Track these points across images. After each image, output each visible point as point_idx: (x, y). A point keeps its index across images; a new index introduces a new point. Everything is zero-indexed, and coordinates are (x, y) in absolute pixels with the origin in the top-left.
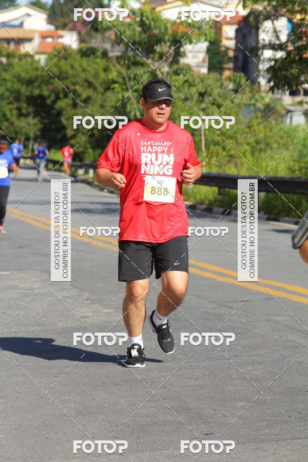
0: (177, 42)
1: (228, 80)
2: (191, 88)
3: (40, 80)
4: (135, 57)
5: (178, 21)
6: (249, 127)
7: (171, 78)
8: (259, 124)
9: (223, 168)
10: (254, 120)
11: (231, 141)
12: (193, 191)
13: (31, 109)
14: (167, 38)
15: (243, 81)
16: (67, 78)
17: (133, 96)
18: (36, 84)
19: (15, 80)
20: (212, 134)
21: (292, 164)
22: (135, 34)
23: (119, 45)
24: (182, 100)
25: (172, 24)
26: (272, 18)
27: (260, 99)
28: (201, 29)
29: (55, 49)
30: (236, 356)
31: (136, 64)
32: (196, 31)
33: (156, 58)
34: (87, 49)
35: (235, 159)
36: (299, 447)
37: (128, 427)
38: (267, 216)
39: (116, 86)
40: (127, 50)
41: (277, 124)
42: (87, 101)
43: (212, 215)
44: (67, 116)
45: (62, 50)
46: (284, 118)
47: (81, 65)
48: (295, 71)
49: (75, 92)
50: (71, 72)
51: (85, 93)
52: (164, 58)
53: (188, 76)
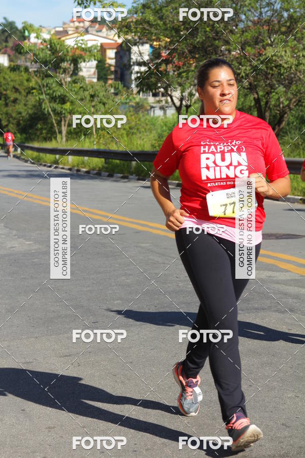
0: (75, 61)
1: (110, 86)
2: (85, 92)
4: (47, 72)
5: (76, 46)
7: (72, 85)
8: (131, 116)
9: (108, 145)
14: (68, 58)
15: (121, 86)
17: (47, 98)
21: (154, 142)
22: (46, 56)
23: (36, 63)
25: (71, 49)
26: (138, 44)
27: (132, 99)
28: (91, 52)
30: (114, 271)
31: (48, 76)
32: (88, 53)
33: (61, 72)
34: (14, 66)
38: (137, 177)
39: (34, 91)
40: (41, 66)
41: (143, 116)
42: (15, 101)
43: (101, 177)
46: (149, 112)
47: (10, 77)
48: (153, 80)
49: (6, 95)
50: (3, 82)
51: (13, 96)
52: (67, 72)
53: (83, 83)
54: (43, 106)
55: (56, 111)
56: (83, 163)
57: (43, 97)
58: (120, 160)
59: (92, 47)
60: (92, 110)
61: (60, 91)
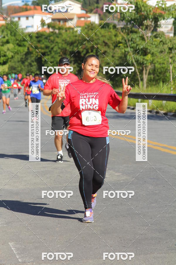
0: (156, 20)
2: (164, 45)
3: (77, 42)
4: (131, 28)
5: (157, 6)
7: (153, 40)
12: (166, 105)
13: (72, 59)
14: (150, 16)
16: (93, 41)
17: (131, 51)
18: (75, 45)
19: (63, 42)
22: (132, 15)
23: (123, 21)
24: (159, 52)
25: (153, 9)
28: (170, 11)
29: (86, 24)
31: (132, 32)
32: (167, 12)
33: (143, 29)
34: (104, 24)
37: (131, 240)
39: (121, 45)
40: (127, 24)
42: (105, 53)
45: (90, 25)
47: (100, 33)
49: (98, 48)
50: (95, 37)
51: (103, 49)
52: (149, 28)
53: (163, 38)
54: (128, 57)
55: (139, 62)
56: (161, 106)
57: (129, 49)
59: (170, 7)
60: (170, 60)
61: (142, 45)
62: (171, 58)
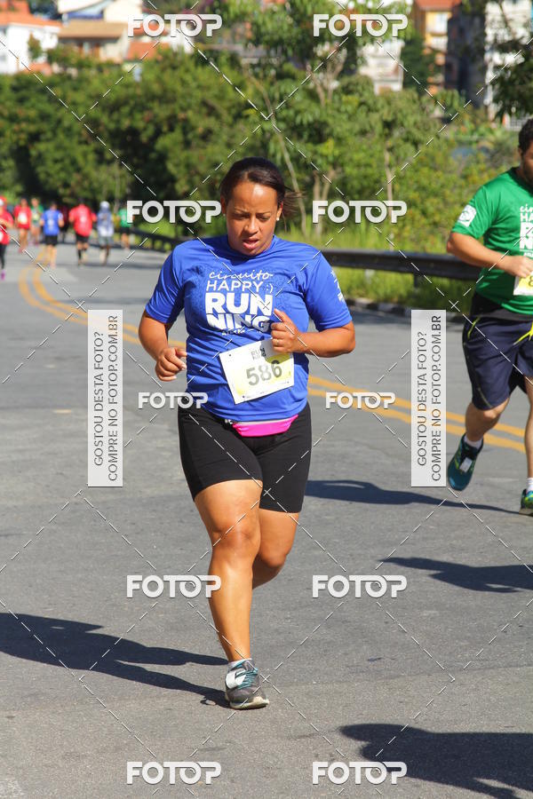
1: (433, 102)
2: (371, 114)
3: (132, 102)
4: (282, 66)
5: (351, 5)
6: (465, 177)
7: (340, 99)
8: (481, 172)
9: (423, 243)
10: (473, 165)
11: (435, 201)
15: (458, 102)
16: (173, 100)
17: (279, 128)
18: (125, 110)
19: (91, 102)
20: (405, 188)
22: (281, 28)
23: (256, 45)
24: (356, 134)
25: (340, 11)
27: (487, 133)
30: (425, 539)
31: (281, 76)
33: (316, 68)
34: (205, 52)
35: (442, 229)
36: (516, 679)
39: (250, 112)
40: (268, 52)
42: (207, 136)
43: (402, 319)
44: (176, 161)
45: (170, 54)
47: (195, 79)
49: (186, 121)
50: (180, 90)
51: (202, 123)
52: (329, 66)
53: (366, 94)
54: (272, 147)
55: (302, 161)
56: (362, 284)
57: (272, 126)
58: (450, 278)
60: (388, 157)
61: (312, 113)
62: (390, 150)
